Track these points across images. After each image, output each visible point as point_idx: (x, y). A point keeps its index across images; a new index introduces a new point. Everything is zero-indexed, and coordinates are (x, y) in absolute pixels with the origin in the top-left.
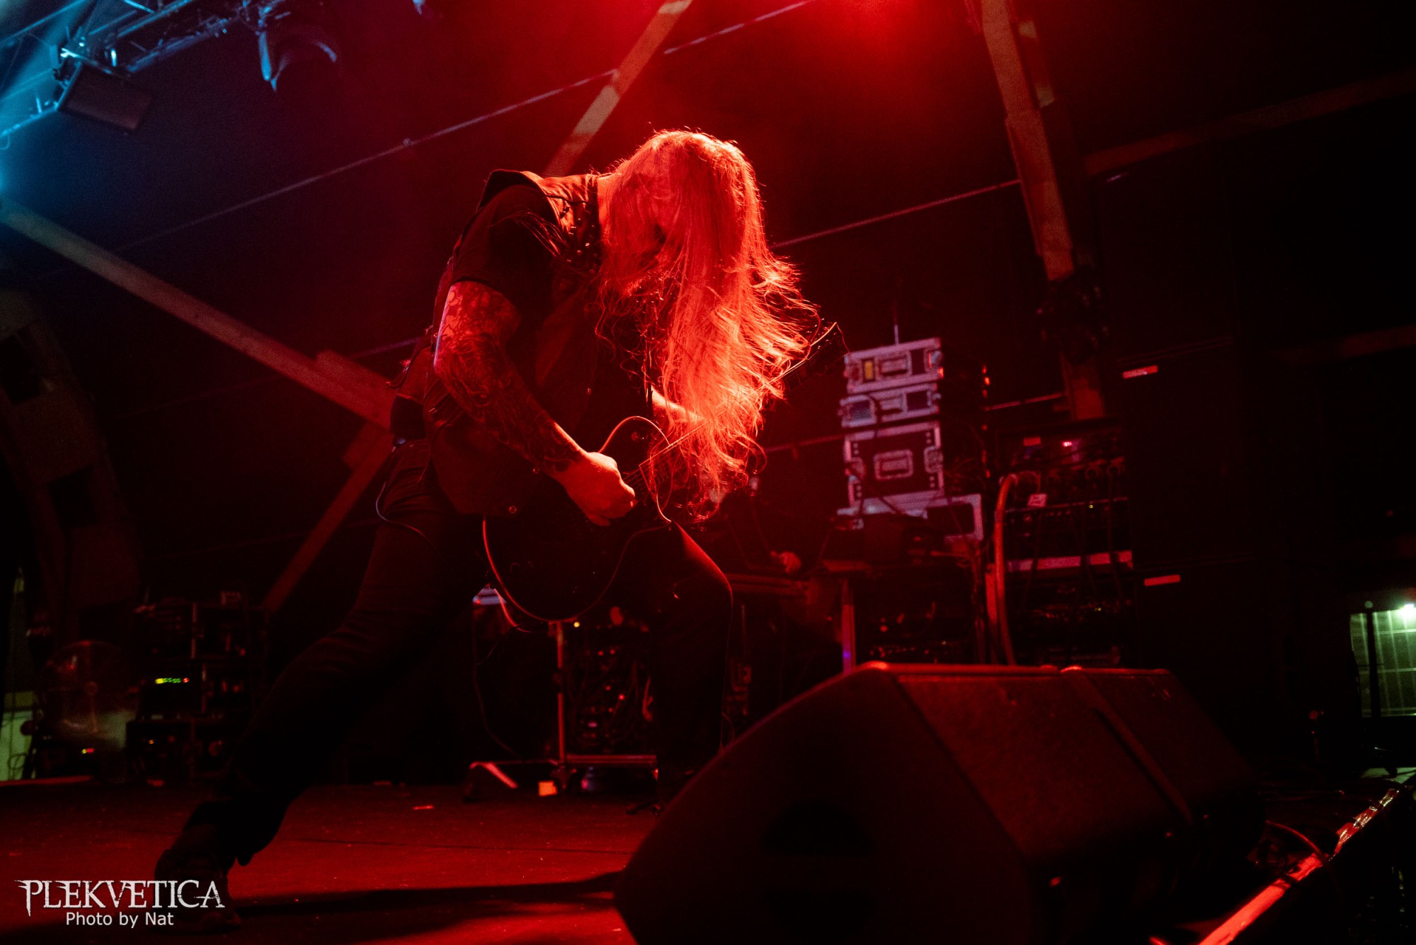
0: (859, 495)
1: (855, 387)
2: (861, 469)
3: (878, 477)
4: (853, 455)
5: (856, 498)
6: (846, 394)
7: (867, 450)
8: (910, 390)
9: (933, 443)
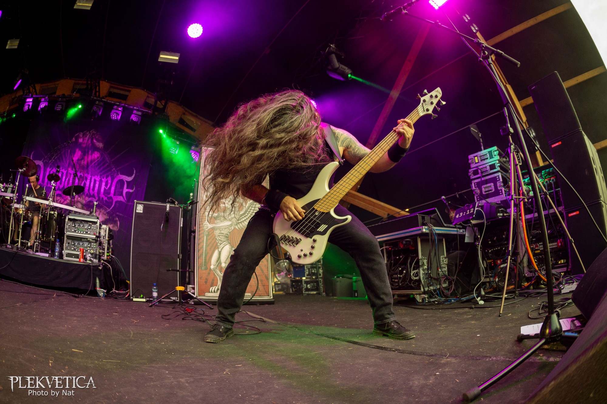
0: (478, 199)
1: (473, 166)
2: (478, 191)
3: (484, 193)
4: (475, 187)
5: (478, 201)
6: (471, 168)
7: (479, 185)
8: (490, 164)
9: (499, 180)
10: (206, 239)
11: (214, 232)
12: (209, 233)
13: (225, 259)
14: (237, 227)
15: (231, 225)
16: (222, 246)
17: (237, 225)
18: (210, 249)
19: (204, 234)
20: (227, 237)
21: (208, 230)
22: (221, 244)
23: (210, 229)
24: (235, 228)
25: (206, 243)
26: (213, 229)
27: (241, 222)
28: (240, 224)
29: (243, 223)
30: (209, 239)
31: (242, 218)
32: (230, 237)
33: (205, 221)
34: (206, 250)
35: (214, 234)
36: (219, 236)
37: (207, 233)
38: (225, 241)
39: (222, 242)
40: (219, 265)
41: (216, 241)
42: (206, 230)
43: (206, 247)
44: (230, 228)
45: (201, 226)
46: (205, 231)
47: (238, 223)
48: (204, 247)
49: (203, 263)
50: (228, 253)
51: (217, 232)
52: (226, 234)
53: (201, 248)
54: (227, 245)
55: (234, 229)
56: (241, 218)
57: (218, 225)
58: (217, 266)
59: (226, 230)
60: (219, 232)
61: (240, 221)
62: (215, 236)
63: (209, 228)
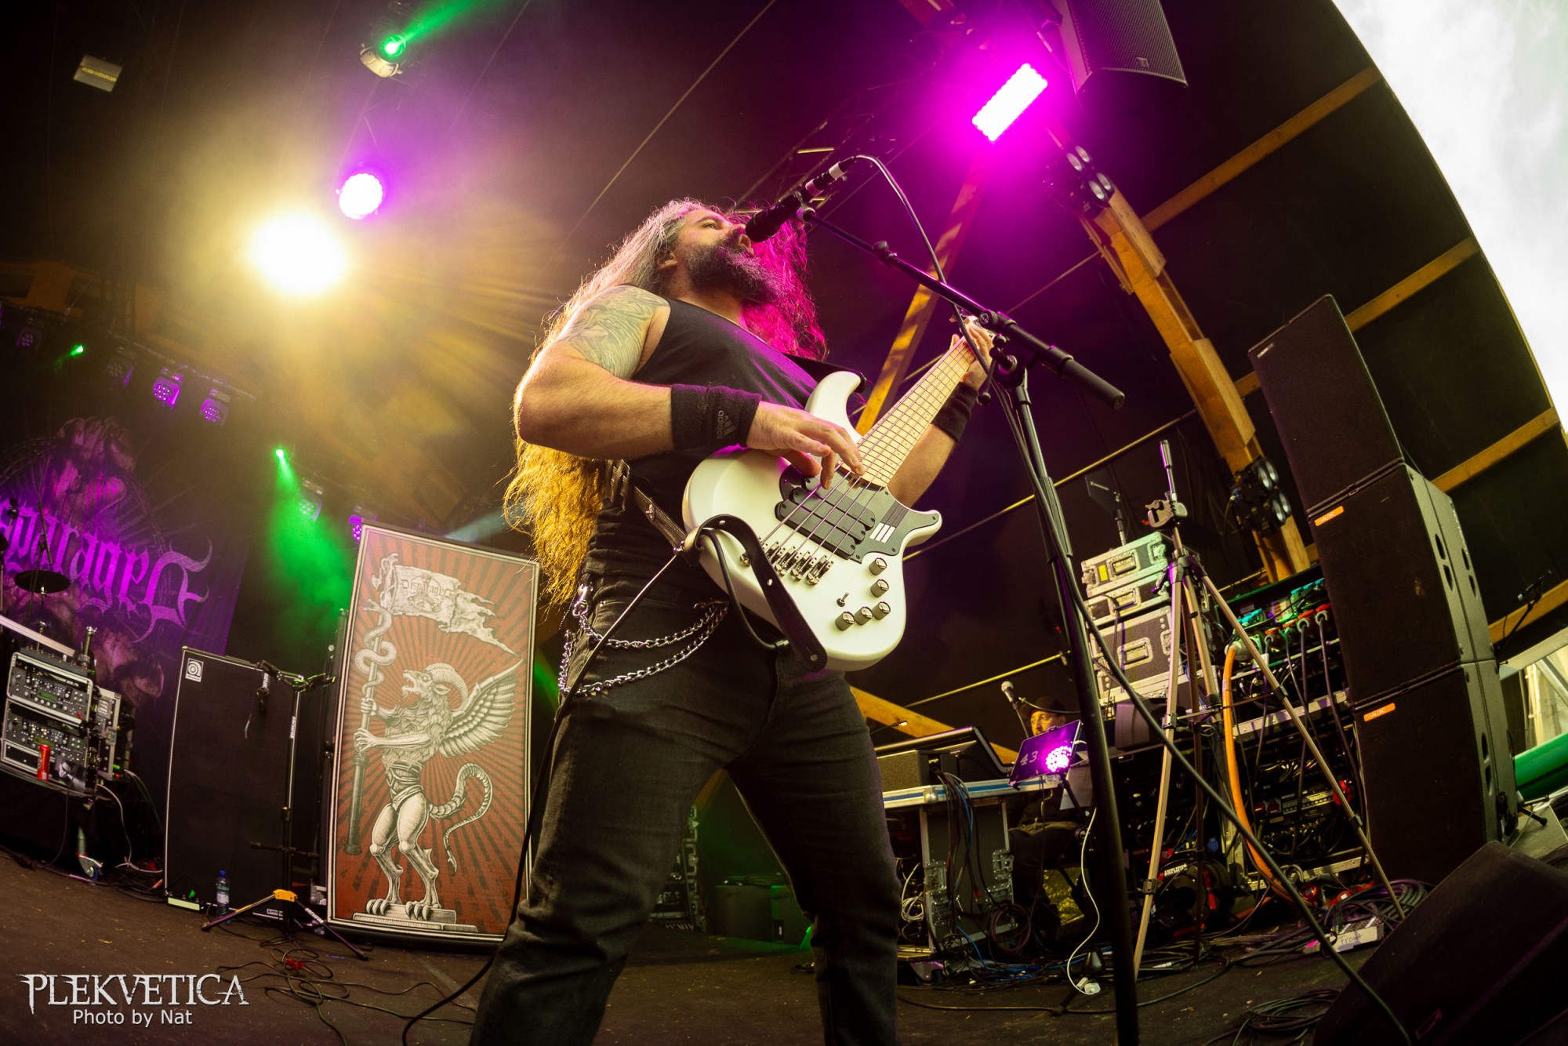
1: (1093, 590)
2: (1106, 662)
4: (1099, 651)
6: (1087, 597)
8: (1141, 583)
9: (1167, 627)
10: (361, 774)
11: (381, 757)
12: (367, 758)
13: (409, 832)
14: (443, 752)
15: (428, 744)
16: (401, 796)
17: (443, 744)
18: (370, 801)
19: (355, 761)
20: (415, 775)
21: (367, 751)
22: (398, 792)
23: (370, 749)
24: (437, 753)
25: (360, 786)
26: (380, 749)
27: (454, 739)
28: (453, 743)
29: (459, 741)
30: (369, 776)
31: (459, 727)
32: (423, 774)
33: (360, 726)
34: (358, 804)
35: (381, 763)
36: (394, 769)
37: (363, 759)
38: (410, 785)
39: (401, 787)
40: (393, 845)
41: (385, 781)
42: (362, 750)
43: (359, 796)
44: (426, 753)
45: (348, 738)
46: (357, 753)
47: (448, 740)
48: (355, 794)
49: (351, 836)
50: (418, 817)
51: (389, 760)
52: (413, 767)
53: (346, 797)
54: (416, 796)
55: (434, 755)
56: (455, 726)
57: (394, 742)
58: (387, 847)
59: (413, 755)
60: (394, 760)
61: (451, 735)
62: (385, 770)
63: (369, 746)
